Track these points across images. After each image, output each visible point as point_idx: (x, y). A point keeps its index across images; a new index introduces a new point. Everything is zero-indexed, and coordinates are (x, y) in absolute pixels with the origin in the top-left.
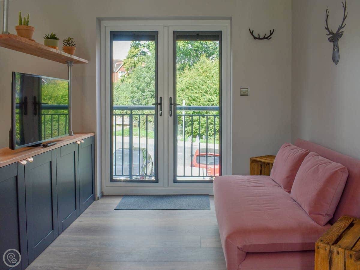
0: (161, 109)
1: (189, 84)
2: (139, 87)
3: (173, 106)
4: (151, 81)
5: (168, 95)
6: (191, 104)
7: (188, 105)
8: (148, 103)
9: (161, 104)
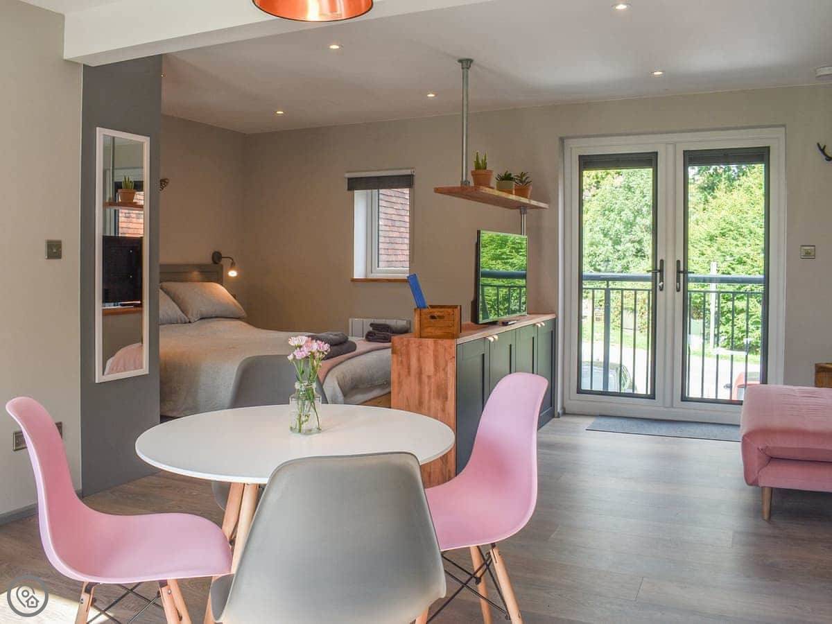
0: (662, 280)
1: (727, 223)
2: (608, 231)
3: (682, 275)
4: (635, 217)
5: (675, 256)
6: (732, 272)
7: (723, 273)
8: (627, 268)
9: (661, 271)
